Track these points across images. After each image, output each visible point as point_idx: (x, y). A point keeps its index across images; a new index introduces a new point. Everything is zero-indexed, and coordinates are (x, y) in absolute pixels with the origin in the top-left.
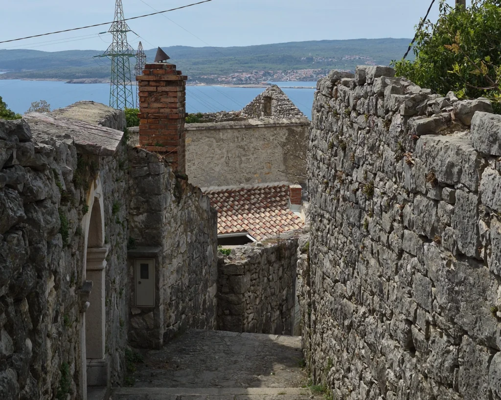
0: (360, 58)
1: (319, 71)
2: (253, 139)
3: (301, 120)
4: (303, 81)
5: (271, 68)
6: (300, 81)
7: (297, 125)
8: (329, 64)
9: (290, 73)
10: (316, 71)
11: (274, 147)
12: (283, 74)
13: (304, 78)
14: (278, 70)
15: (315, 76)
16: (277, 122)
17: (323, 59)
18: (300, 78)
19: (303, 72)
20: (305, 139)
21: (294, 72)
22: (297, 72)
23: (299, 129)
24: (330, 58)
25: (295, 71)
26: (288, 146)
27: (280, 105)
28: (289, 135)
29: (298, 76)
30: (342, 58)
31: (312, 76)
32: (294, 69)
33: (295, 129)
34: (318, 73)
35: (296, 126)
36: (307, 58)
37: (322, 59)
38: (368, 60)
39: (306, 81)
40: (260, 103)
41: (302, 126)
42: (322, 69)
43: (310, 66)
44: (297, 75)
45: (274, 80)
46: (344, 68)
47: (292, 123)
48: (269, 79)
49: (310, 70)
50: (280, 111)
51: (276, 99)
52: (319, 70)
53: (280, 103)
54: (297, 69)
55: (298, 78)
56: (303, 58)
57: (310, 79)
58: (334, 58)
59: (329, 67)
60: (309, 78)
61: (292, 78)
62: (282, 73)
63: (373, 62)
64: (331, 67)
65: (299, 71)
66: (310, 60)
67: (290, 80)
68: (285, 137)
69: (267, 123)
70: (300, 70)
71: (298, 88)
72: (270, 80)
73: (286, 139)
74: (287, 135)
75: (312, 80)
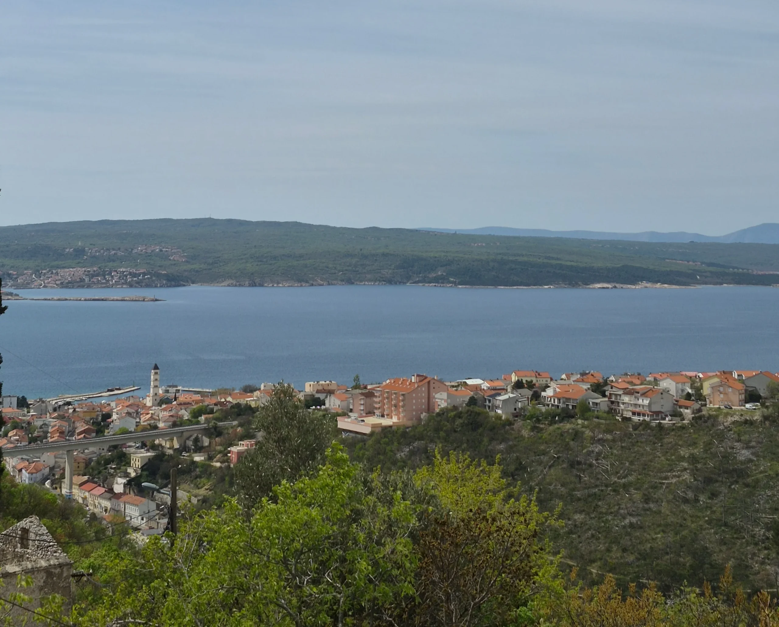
0: (161, 251)
1: (94, 271)
2: (10, 587)
3: (60, 560)
4: (67, 287)
5: (12, 267)
6: (62, 287)
7: (55, 566)
8: (111, 259)
9: (45, 274)
10: (89, 271)
11: (31, 592)
12: (34, 276)
13: (69, 282)
14: (26, 269)
15: (87, 280)
16: (35, 566)
17: (102, 251)
18: (62, 283)
19: (67, 274)
20: (63, 580)
21: (52, 273)
22: (57, 274)
23: (58, 570)
24: (114, 250)
25: (54, 271)
26: (46, 589)
27: (38, 540)
28: (47, 578)
29: (59, 280)
30: (132, 250)
31: (82, 280)
32: (53, 267)
33: (53, 570)
34: (92, 274)
35: (55, 568)
36: (75, 250)
37: (99, 252)
38: (175, 253)
39: (73, 288)
40: (17, 534)
41: (60, 567)
42: (99, 268)
43: (79, 263)
44: (57, 278)
45: (18, 287)
46: (137, 265)
47: (50, 565)
48: (10, 284)
49: (79, 269)
50: (38, 547)
51: (35, 533)
52: (95, 269)
53: (38, 538)
54: (58, 267)
55: (58, 282)
56: (68, 250)
57: (79, 284)
58: (119, 249)
59: (111, 264)
60: (78, 282)
61: (49, 283)
62: (32, 275)
63: (182, 257)
64: (115, 264)
65: (61, 272)
66: (80, 252)
67: (45, 287)
68: (42, 581)
69: (25, 568)
70: (62, 270)
71: (59, 300)
72: (11, 286)
73: (44, 582)
74: (44, 578)
75: (83, 287)
